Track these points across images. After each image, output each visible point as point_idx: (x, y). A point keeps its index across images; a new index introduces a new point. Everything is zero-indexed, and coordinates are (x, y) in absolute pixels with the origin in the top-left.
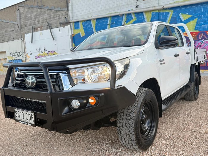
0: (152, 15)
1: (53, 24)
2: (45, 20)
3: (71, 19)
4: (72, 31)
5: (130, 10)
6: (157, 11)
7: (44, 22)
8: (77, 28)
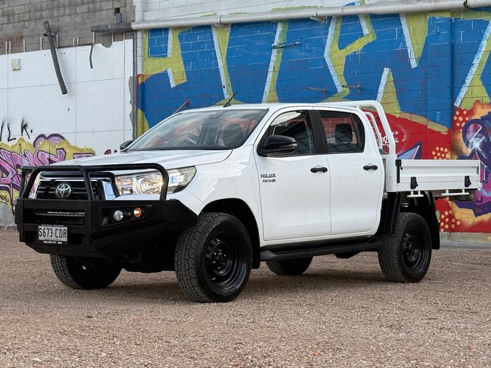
0: (430, 28)
1: (66, 32)
2: (36, 10)
3: (138, 17)
4: (139, 63)
5: (353, 4)
6: (448, 15)
7: (30, 20)
8: (157, 50)
